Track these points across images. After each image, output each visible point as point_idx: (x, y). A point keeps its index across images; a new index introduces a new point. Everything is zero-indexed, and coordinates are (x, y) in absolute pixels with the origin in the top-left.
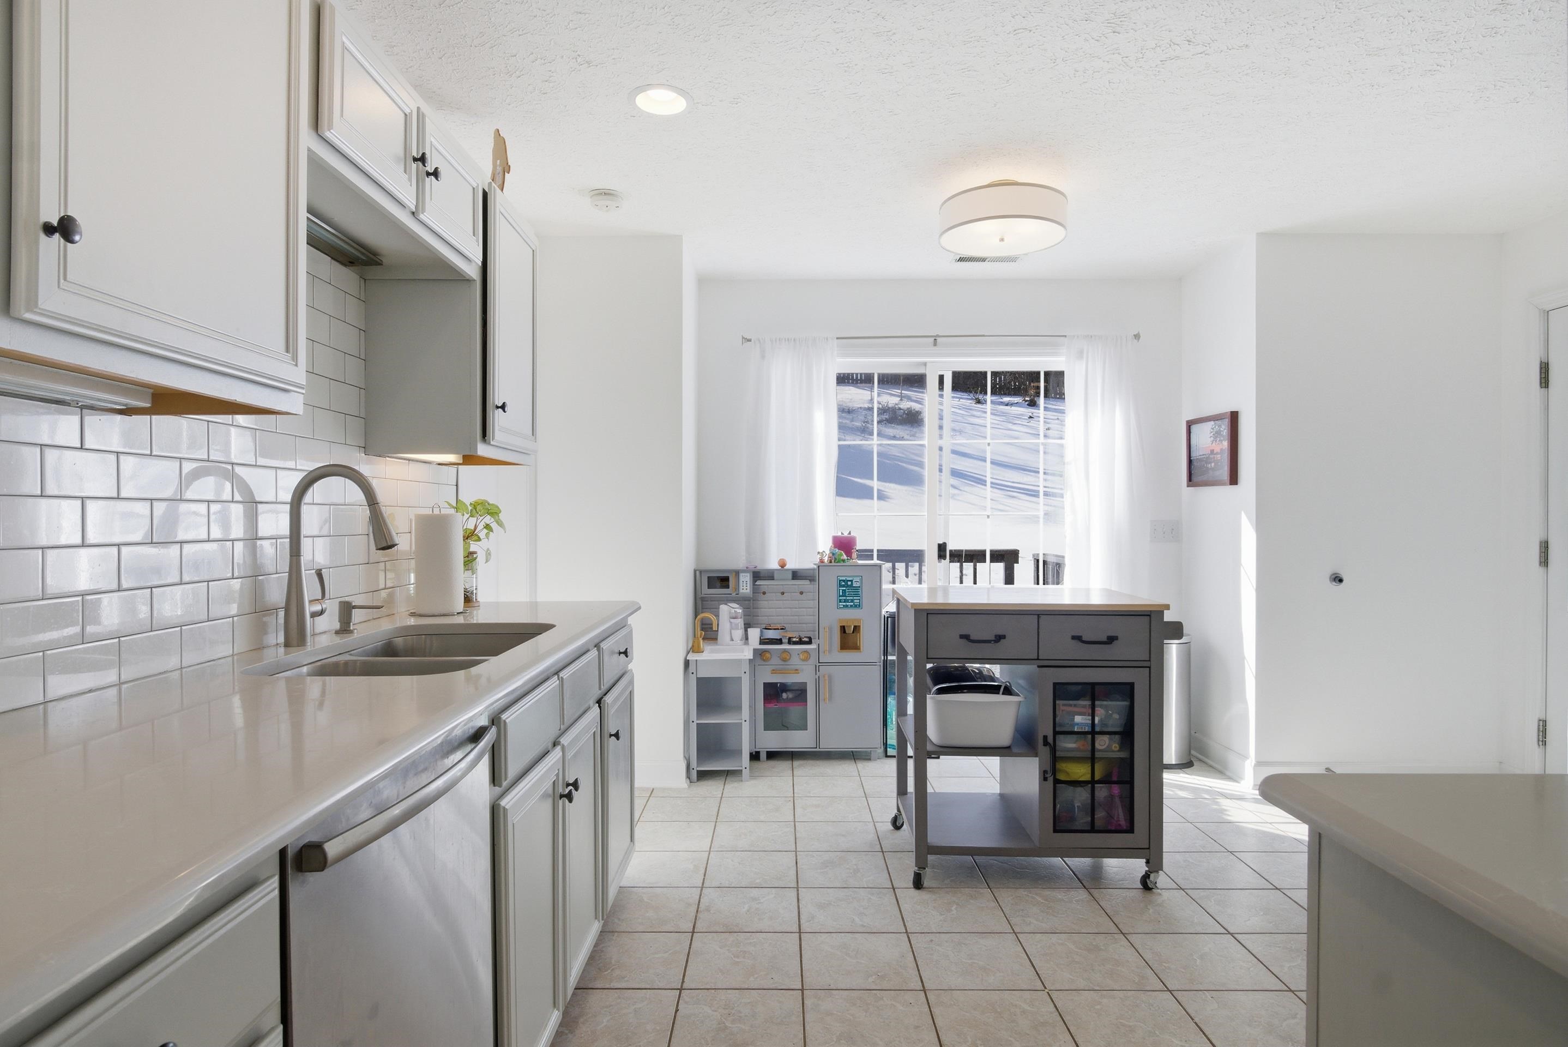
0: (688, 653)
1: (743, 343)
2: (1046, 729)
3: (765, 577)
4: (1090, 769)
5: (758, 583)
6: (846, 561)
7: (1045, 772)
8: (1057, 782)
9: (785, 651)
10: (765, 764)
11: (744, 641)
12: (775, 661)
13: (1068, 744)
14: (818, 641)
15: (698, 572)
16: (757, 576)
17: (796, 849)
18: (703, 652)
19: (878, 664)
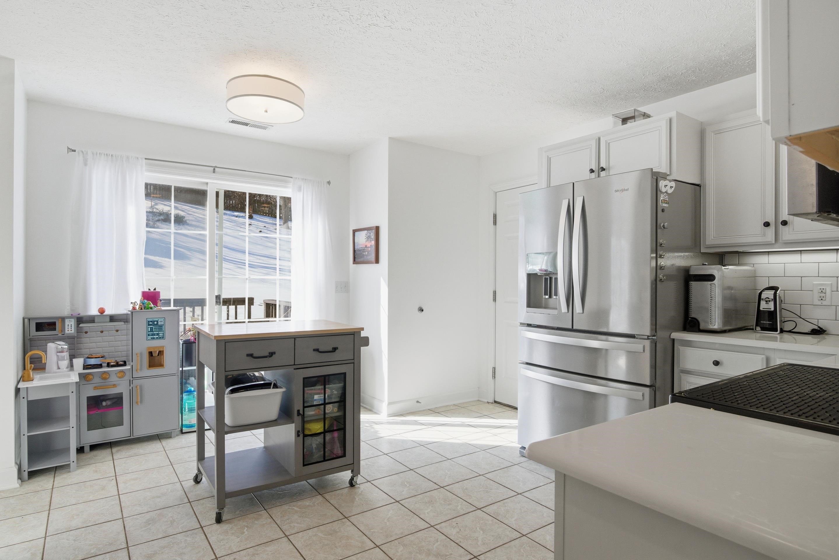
0: (18, 382)
1: (68, 152)
2: (298, 406)
3: (87, 321)
4: (323, 424)
5: (81, 325)
6: (153, 308)
7: (298, 432)
8: (305, 436)
9: (105, 372)
10: (89, 455)
11: (69, 369)
12: (97, 380)
13: (310, 412)
14: (132, 364)
15: (26, 320)
16: (80, 320)
17: (122, 516)
18: (33, 380)
19: (177, 374)
